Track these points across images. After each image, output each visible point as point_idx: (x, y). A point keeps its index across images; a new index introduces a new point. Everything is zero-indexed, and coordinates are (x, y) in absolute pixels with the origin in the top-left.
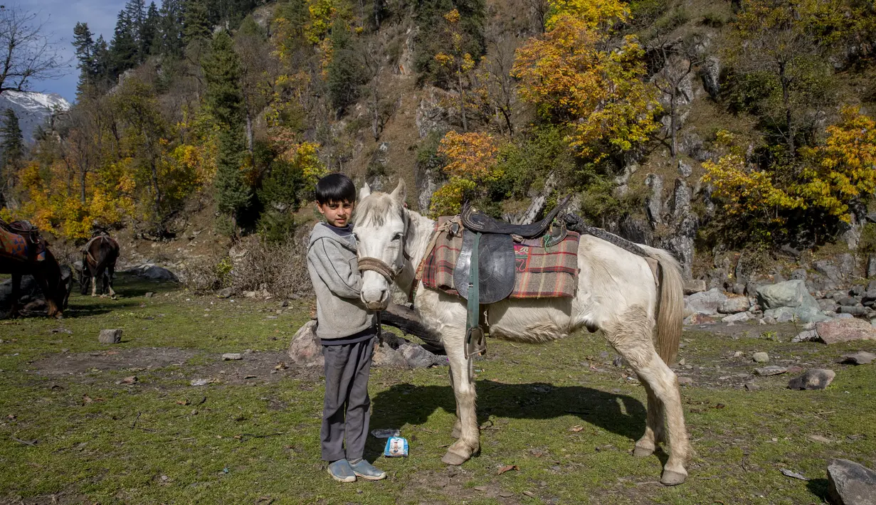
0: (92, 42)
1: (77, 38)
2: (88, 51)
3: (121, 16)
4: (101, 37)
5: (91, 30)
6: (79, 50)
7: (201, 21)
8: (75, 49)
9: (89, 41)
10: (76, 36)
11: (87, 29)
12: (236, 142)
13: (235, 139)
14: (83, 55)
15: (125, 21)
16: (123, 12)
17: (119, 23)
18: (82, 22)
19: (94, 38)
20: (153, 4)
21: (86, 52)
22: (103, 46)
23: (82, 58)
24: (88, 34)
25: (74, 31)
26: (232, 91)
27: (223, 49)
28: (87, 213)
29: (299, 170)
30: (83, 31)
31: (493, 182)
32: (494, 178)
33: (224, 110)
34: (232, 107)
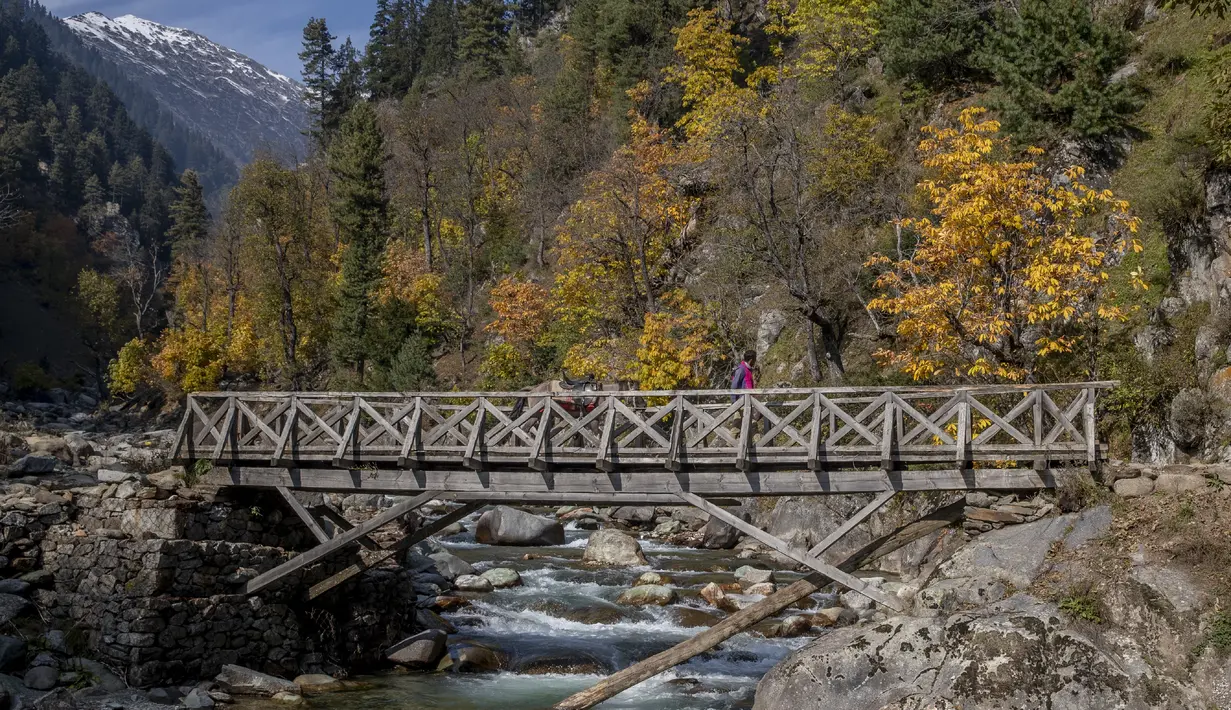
0: (332, 52)
1: (307, 46)
2: (323, 68)
4: (349, 42)
5: (331, 31)
6: (308, 67)
7: (487, 22)
8: (301, 66)
9: (328, 50)
10: (307, 42)
11: (324, 29)
12: (369, 266)
13: (366, 261)
14: (313, 77)
15: (390, 12)
17: (380, 16)
18: (318, 17)
19: (336, 45)
21: (319, 69)
22: (349, 56)
23: (312, 81)
24: (326, 38)
25: (302, 34)
26: (362, 191)
27: (361, 129)
28: (214, 355)
29: (418, 313)
30: (318, 34)
31: (539, 349)
32: (541, 344)
33: (352, 219)
34: (362, 215)
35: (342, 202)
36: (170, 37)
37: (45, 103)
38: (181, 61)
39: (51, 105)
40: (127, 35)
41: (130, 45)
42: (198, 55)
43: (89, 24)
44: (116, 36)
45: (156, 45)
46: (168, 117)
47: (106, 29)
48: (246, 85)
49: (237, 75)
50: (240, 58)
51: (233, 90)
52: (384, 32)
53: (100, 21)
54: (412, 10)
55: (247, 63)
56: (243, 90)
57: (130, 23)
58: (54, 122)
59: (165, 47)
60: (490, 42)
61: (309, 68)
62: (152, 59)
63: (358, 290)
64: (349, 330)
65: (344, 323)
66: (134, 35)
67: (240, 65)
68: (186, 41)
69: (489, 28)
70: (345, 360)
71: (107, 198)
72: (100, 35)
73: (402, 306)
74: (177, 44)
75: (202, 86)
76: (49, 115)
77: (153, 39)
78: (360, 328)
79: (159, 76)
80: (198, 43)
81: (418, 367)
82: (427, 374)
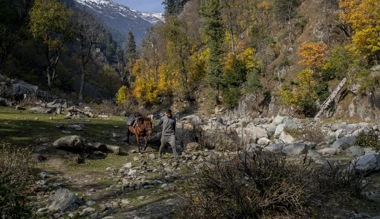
26: (215, 21)
28: (155, 88)
29: (245, 64)
31: (324, 70)
32: (325, 68)
33: (212, 32)
34: (215, 30)
36: (103, 2)
38: (106, 9)
40: (91, 3)
41: (92, 6)
42: (111, 6)
44: (88, 3)
45: (99, 5)
47: (85, 2)
48: (125, 14)
49: (122, 11)
50: (122, 6)
51: (121, 16)
55: (124, 7)
56: (124, 15)
59: (101, 5)
62: (98, 9)
66: (93, 3)
67: (122, 8)
68: (107, 3)
70: (213, 85)
71: (96, 47)
72: (84, 4)
73: (239, 62)
74: (104, 4)
75: (113, 15)
77: (98, 3)
78: (218, 72)
79: (100, 14)
80: (110, 3)
81: (257, 84)
82: (260, 86)
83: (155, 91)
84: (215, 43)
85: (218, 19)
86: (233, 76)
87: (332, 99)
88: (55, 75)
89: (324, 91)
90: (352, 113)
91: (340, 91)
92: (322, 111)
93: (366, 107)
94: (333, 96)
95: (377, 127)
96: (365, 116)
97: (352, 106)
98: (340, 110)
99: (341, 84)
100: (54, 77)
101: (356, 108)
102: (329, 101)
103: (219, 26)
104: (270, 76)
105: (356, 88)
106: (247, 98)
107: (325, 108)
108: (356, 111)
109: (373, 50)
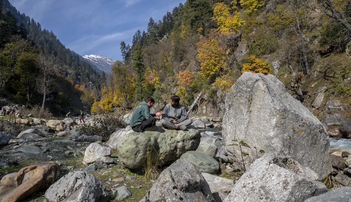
1: (121, 46)
3: (134, 37)
4: (129, 45)
5: (125, 43)
9: (125, 46)
11: (124, 43)
12: (141, 78)
13: (141, 77)
14: (123, 51)
16: (135, 36)
17: (134, 40)
18: (123, 41)
19: (126, 46)
20: (144, 32)
22: (129, 47)
23: (123, 52)
24: (124, 45)
25: (120, 44)
26: (139, 62)
27: (137, 49)
28: (111, 102)
29: (154, 86)
30: (123, 44)
31: (191, 87)
32: (192, 86)
33: (137, 68)
34: (139, 67)
35: (135, 65)
36: (98, 57)
37: (79, 67)
38: (100, 61)
39: (80, 67)
40: (91, 58)
41: (92, 59)
42: (102, 59)
43: (86, 57)
44: (90, 58)
45: (96, 59)
46: (98, 69)
47: (88, 57)
48: (110, 63)
49: (109, 62)
50: (109, 59)
51: (108, 64)
52: (135, 42)
53: (87, 56)
54: (139, 37)
55: (110, 60)
56: (110, 64)
57: (92, 56)
58: (80, 69)
59: (97, 59)
60: (155, 39)
61: (122, 50)
62: (95, 61)
63: (140, 83)
64: (139, 92)
65: (138, 91)
66: (93, 58)
67: (109, 60)
68: (100, 57)
69: (155, 37)
70: (138, 99)
71: (90, 81)
72: (88, 58)
73: (151, 85)
74: (99, 58)
75: (103, 64)
76: (79, 69)
77: (95, 58)
78: (141, 91)
79: (97, 63)
80: (102, 58)
81: (158, 97)
82: (161, 99)
83: (110, 104)
84: (140, 75)
85: (140, 61)
86: (148, 93)
87: (195, 103)
88: (32, 95)
89: (192, 99)
90: (204, 111)
91: (199, 99)
92: (189, 111)
93: (211, 108)
94: (195, 102)
95: (212, 119)
96: (210, 113)
97: (204, 107)
98: (200, 110)
99: (200, 95)
100: (32, 97)
101: (206, 109)
102: (193, 105)
103: (141, 65)
104: (168, 93)
105: (205, 97)
106: (155, 106)
107: (191, 109)
108: (206, 110)
109: (211, 74)
